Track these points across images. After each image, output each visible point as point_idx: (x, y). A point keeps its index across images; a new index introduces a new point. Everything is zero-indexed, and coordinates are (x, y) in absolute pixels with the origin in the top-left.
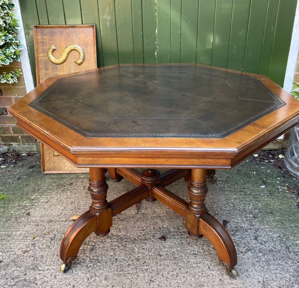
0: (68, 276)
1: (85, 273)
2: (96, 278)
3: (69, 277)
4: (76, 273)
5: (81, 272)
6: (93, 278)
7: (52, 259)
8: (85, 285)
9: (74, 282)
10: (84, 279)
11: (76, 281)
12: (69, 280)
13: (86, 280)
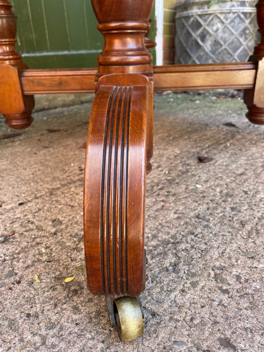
0: (162, 335)
1: (188, 285)
2: (234, 273)
3: (172, 334)
4: (166, 306)
5: (177, 293)
6: (228, 278)
7: (22, 340)
8: (241, 310)
9: (207, 334)
10: (213, 301)
11: (203, 323)
12: (182, 343)
13: (224, 297)
